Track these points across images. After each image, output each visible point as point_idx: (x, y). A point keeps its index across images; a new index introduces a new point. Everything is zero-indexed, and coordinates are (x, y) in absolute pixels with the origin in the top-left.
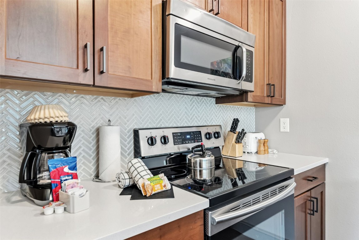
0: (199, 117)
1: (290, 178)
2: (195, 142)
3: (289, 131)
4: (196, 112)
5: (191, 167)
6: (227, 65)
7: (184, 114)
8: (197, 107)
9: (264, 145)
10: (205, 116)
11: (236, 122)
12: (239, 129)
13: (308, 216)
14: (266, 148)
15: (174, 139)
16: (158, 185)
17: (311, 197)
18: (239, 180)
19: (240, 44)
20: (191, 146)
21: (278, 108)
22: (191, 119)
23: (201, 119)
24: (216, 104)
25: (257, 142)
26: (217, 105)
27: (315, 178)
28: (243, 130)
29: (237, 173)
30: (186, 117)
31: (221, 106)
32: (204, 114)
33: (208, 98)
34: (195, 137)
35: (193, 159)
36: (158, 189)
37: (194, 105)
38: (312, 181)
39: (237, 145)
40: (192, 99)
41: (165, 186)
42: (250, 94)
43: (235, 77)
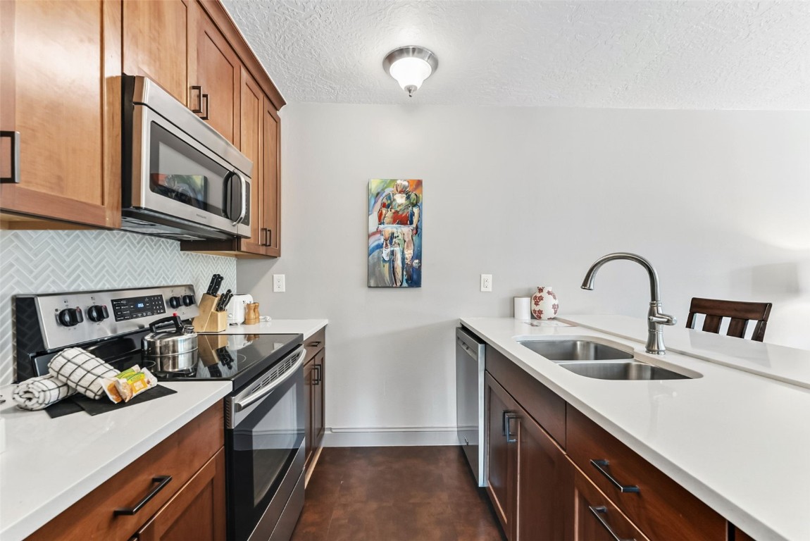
0: (153, 271)
1: (299, 346)
2: (153, 314)
3: (284, 291)
4: (147, 262)
5: (157, 354)
6: (187, 186)
7: (126, 267)
8: (149, 254)
9: (254, 311)
10: (163, 271)
11: (217, 280)
12: (222, 291)
13: (313, 386)
14: (257, 315)
15: (114, 311)
16: (139, 383)
17: (315, 365)
18: (224, 365)
19: (236, 171)
20: (146, 321)
21: (271, 261)
22: (139, 275)
23: (156, 275)
24: (181, 250)
25: (245, 308)
26: (183, 252)
27: (319, 342)
28: (229, 291)
29: (219, 355)
30: (129, 271)
31: (188, 255)
32: (161, 267)
33: (168, 240)
34: (152, 306)
35: (158, 341)
36: (140, 388)
37: (144, 251)
38: (316, 346)
39: (220, 314)
40: (141, 240)
41: (149, 382)
42: (243, 240)
43: (229, 216)
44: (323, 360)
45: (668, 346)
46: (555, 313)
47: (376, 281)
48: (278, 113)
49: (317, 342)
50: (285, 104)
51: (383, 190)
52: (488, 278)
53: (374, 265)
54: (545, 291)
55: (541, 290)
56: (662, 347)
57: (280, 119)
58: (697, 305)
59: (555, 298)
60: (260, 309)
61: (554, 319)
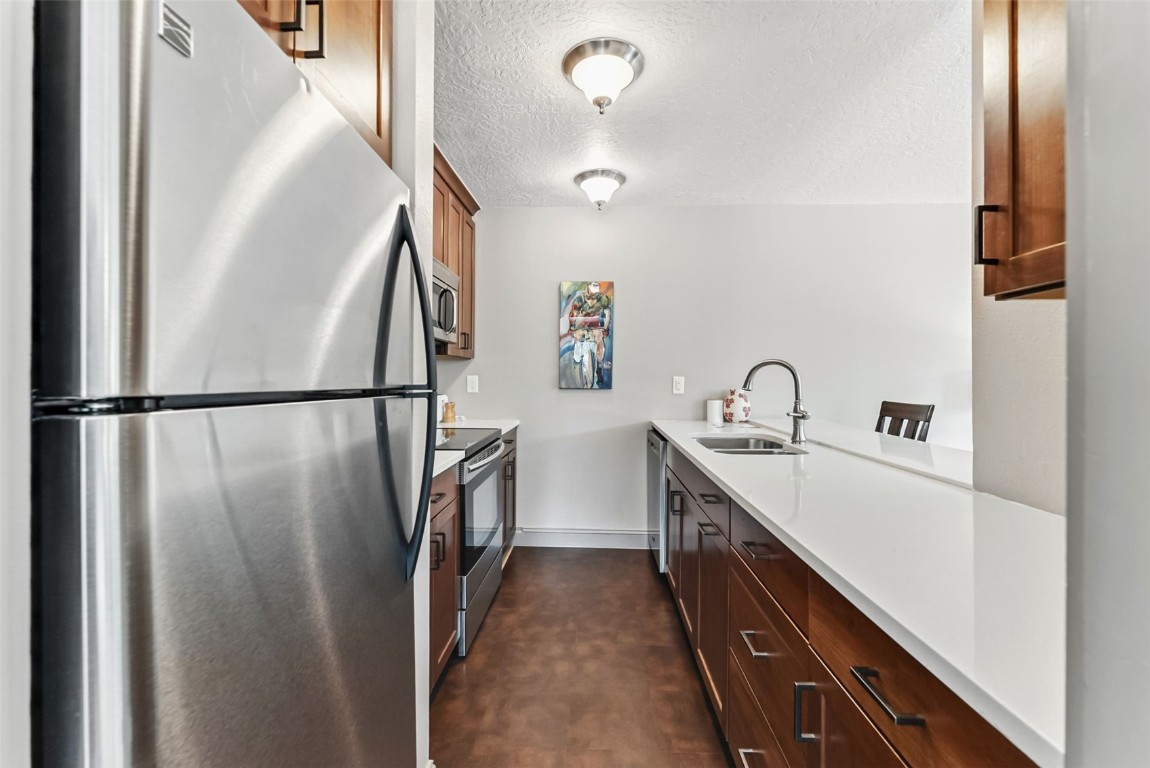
3: (477, 391)
13: (507, 481)
17: (509, 461)
19: (447, 287)
27: (512, 441)
38: (510, 444)
42: (449, 345)
43: (443, 326)
44: (514, 459)
45: (809, 437)
46: (746, 416)
47: (567, 383)
48: (473, 218)
49: (510, 440)
50: (479, 209)
51: (575, 292)
52: (680, 381)
53: (566, 366)
54: (737, 394)
55: (733, 393)
56: (803, 438)
57: (474, 224)
58: (887, 408)
59: (746, 401)
60: (455, 409)
61: (746, 422)
